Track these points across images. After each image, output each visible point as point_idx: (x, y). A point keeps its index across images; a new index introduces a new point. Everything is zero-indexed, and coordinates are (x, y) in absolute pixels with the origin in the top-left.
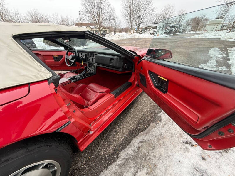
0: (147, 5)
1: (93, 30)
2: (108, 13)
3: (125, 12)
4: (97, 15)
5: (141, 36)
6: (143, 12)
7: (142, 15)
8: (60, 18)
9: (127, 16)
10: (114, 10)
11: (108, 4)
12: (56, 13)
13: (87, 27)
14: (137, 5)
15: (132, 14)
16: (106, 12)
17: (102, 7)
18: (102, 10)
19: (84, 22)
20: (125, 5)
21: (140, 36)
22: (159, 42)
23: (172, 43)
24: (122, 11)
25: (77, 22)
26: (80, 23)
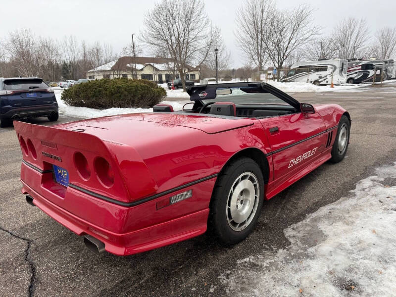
0: (299, 20)
1: (161, 73)
2: (205, 37)
3: (244, 35)
4: (179, 43)
5: (289, 86)
6: (289, 35)
7: (287, 43)
8: (79, 46)
9: (249, 43)
10: (219, 32)
11: (205, 19)
12: (71, 37)
13: (147, 65)
14: (272, 21)
15: (262, 40)
16: (200, 34)
17: (190, 26)
18: (191, 33)
19: (140, 55)
20: (244, 22)
21: (284, 88)
23: (369, 103)
24: (235, 32)
25: (122, 56)
26: (130, 57)
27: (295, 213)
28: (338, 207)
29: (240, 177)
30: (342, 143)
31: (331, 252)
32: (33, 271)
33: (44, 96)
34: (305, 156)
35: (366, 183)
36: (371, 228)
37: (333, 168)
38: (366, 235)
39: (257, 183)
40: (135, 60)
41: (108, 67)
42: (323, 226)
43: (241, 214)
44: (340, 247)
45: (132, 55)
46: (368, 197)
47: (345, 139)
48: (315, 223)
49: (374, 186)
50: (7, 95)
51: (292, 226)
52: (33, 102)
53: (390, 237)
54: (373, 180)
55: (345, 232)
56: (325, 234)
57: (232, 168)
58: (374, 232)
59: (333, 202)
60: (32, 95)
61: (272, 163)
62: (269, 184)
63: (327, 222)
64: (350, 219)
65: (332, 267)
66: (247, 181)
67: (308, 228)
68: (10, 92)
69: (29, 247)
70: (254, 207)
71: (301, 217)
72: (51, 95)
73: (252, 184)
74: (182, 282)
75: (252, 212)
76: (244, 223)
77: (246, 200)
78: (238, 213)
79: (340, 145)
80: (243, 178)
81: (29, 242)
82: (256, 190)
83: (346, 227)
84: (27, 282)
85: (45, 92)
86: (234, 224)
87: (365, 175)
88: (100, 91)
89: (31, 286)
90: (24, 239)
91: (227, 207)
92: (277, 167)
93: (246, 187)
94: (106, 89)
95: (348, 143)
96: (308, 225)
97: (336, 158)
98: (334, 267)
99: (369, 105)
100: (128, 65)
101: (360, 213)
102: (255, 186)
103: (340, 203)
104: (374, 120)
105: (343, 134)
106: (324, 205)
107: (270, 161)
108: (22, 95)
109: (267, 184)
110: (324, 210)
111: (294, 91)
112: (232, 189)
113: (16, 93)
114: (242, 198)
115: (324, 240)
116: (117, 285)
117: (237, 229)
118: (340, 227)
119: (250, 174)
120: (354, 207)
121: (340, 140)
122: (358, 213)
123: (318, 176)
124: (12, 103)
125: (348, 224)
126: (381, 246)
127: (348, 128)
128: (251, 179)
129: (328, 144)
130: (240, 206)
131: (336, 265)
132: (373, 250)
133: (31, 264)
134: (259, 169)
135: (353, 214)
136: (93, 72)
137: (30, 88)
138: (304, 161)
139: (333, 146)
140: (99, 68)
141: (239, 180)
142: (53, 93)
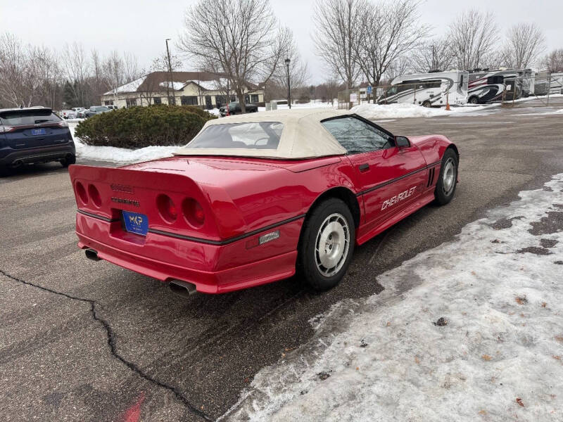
0: (400, 18)
1: (210, 94)
2: (270, 43)
3: (325, 39)
4: (234, 52)
5: (388, 110)
6: (388, 38)
7: (385, 49)
9: (333, 50)
10: (291, 36)
11: (270, 18)
13: (188, 84)
14: (364, 20)
15: (350, 45)
17: (250, 29)
18: (252, 37)
19: (178, 70)
20: (324, 19)
21: (383, 112)
22: (452, 129)
23: (493, 130)
25: (152, 71)
26: (164, 72)
27: (389, 261)
28: (439, 252)
29: (329, 218)
30: (449, 181)
31: (426, 293)
32: (107, 327)
33: (56, 132)
34: (401, 197)
35: (474, 226)
36: (471, 270)
37: (438, 211)
38: (466, 277)
39: (346, 226)
40: (171, 76)
41: (133, 87)
42: (421, 272)
43: (330, 258)
44: (436, 288)
45: (166, 70)
46: (474, 241)
47: (452, 176)
48: (411, 269)
49: (482, 228)
50: (5, 133)
51: (386, 273)
52: (40, 141)
53: (489, 278)
54: (481, 223)
55: (444, 275)
56: (422, 278)
57: (320, 209)
58: (473, 273)
59: (433, 247)
60: (38, 132)
61: (363, 207)
62: (360, 227)
63: (424, 267)
64: (451, 264)
65: (426, 306)
66: (336, 223)
67: (404, 274)
68: (8, 129)
69: (93, 307)
70: (344, 252)
71: (397, 263)
72: (65, 131)
73: (342, 228)
74: (271, 327)
75: (342, 258)
76: (333, 269)
77: (336, 244)
78: (327, 257)
79: (446, 184)
80: (332, 220)
81: (92, 302)
82: (346, 234)
83: (444, 271)
84: (104, 338)
85: (57, 127)
86: (323, 268)
87: (472, 218)
88: (130, 124)
89: (110, 341)
90: (85, 300)
91: (316, 249)
92: (369, 210)
93: (336, 230)
94: (139, 121)
95: (456, 181)
96: (404, 271)
97: (441, 200)
98: (428, 306)
99: (493, 133)
100: (162, 84)
101: (462, 257)
102: (345, 229)
103: (441, 248)
104: (495, 153)
105: (449, 171)
106: (422, 251)
107: (361, 204)
108: (26, 132)
109: (358, 227)
110: (422, 256)
111: (396, 117)
112: (320, 231)
113: (18, 130)
114: (330, 242)
115: (420, 284)
116: (203, 334)
117: (327, 275)
118: (438, 271)
119: (340, 216)
120: (456, 252)
121: (445, 178)
122: (460, 257)
123: (419, 220)
124: (12, 143)
125: (447, 269)
126: (480, 286)
127: (456, 164)
128: (340, 221)
129: (430, 183)
130: (329, 251)
131: (431, 305)
132: (470, 290)
133: (103, 322)
134: (349, 211)
135: (454, 258)
136: (112, 95)
137: (36, 122)
138: (400, 202)
139: (437, 185)
140: (121, 89)
141: (327, 221)
142: (67, 128)
